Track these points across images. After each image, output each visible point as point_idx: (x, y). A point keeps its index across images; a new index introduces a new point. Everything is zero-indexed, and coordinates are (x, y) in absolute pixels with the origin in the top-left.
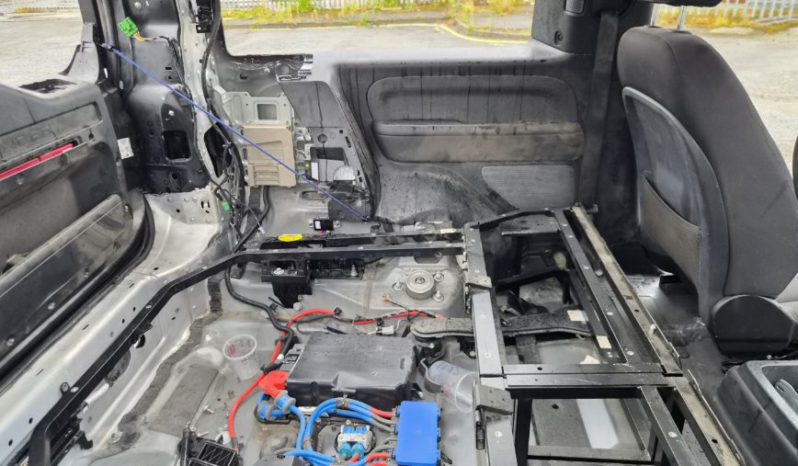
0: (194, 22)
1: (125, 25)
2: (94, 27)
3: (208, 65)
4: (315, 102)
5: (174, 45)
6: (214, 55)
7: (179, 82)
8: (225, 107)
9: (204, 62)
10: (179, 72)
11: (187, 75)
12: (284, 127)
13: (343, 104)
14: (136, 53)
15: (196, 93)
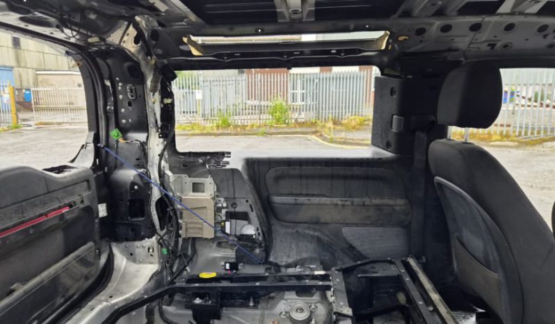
0: (158, 131)
1: (114, 133)
2: (95, 135)
3: (163, 158)
4: (231, 182)
5: (144, 145)
6: (168, 152)
7: (144, 168)
8: (171, 184)
9: (161, 156)
10: (144, 161)
11: (150, 164)
12: (209, 198)
13: (249, 183)
14: (119, 150)
15: (154, 175)
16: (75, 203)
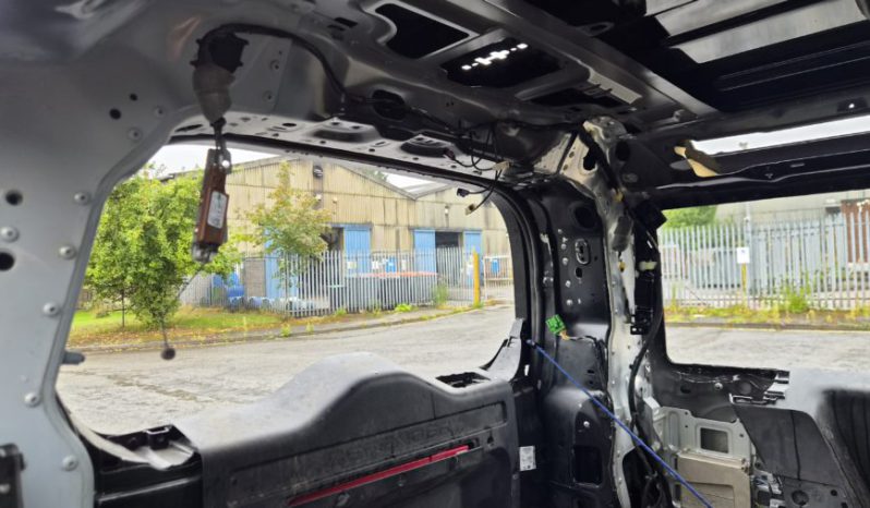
0: (629, 321)
1: (553, 322)
2: (524, 324)
3: (640, 370)
9: (634, 368)
10: (601, 376)
11: (612, 382)
12: (738, 467)
14: (560, 352)
15: (621, 404)
16: (477, 440)
